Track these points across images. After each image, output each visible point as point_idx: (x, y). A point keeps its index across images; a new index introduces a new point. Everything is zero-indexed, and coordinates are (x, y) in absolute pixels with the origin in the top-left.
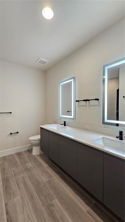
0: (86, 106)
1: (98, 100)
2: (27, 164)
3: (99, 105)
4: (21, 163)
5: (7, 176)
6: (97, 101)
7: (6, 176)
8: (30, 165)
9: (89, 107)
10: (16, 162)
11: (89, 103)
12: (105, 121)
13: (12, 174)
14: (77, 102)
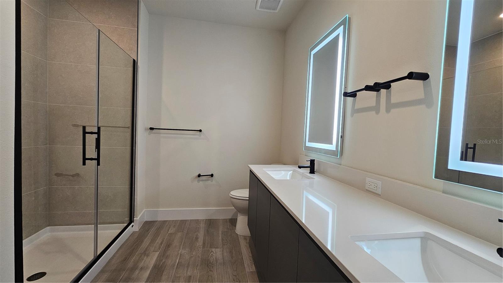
0: (376, 109)
1: (424, 77)
2: (213, 250)
3: (427, 101)
4: (204, 244)
5: (165, 262)
6: (419, 83)
7: (163, 261)
8: (217, 253)
9: (388, 110)
10: (197, 238)
11: (388, 97)
12: (450, 167)
13: (175, 262)
14: (350, 99)
